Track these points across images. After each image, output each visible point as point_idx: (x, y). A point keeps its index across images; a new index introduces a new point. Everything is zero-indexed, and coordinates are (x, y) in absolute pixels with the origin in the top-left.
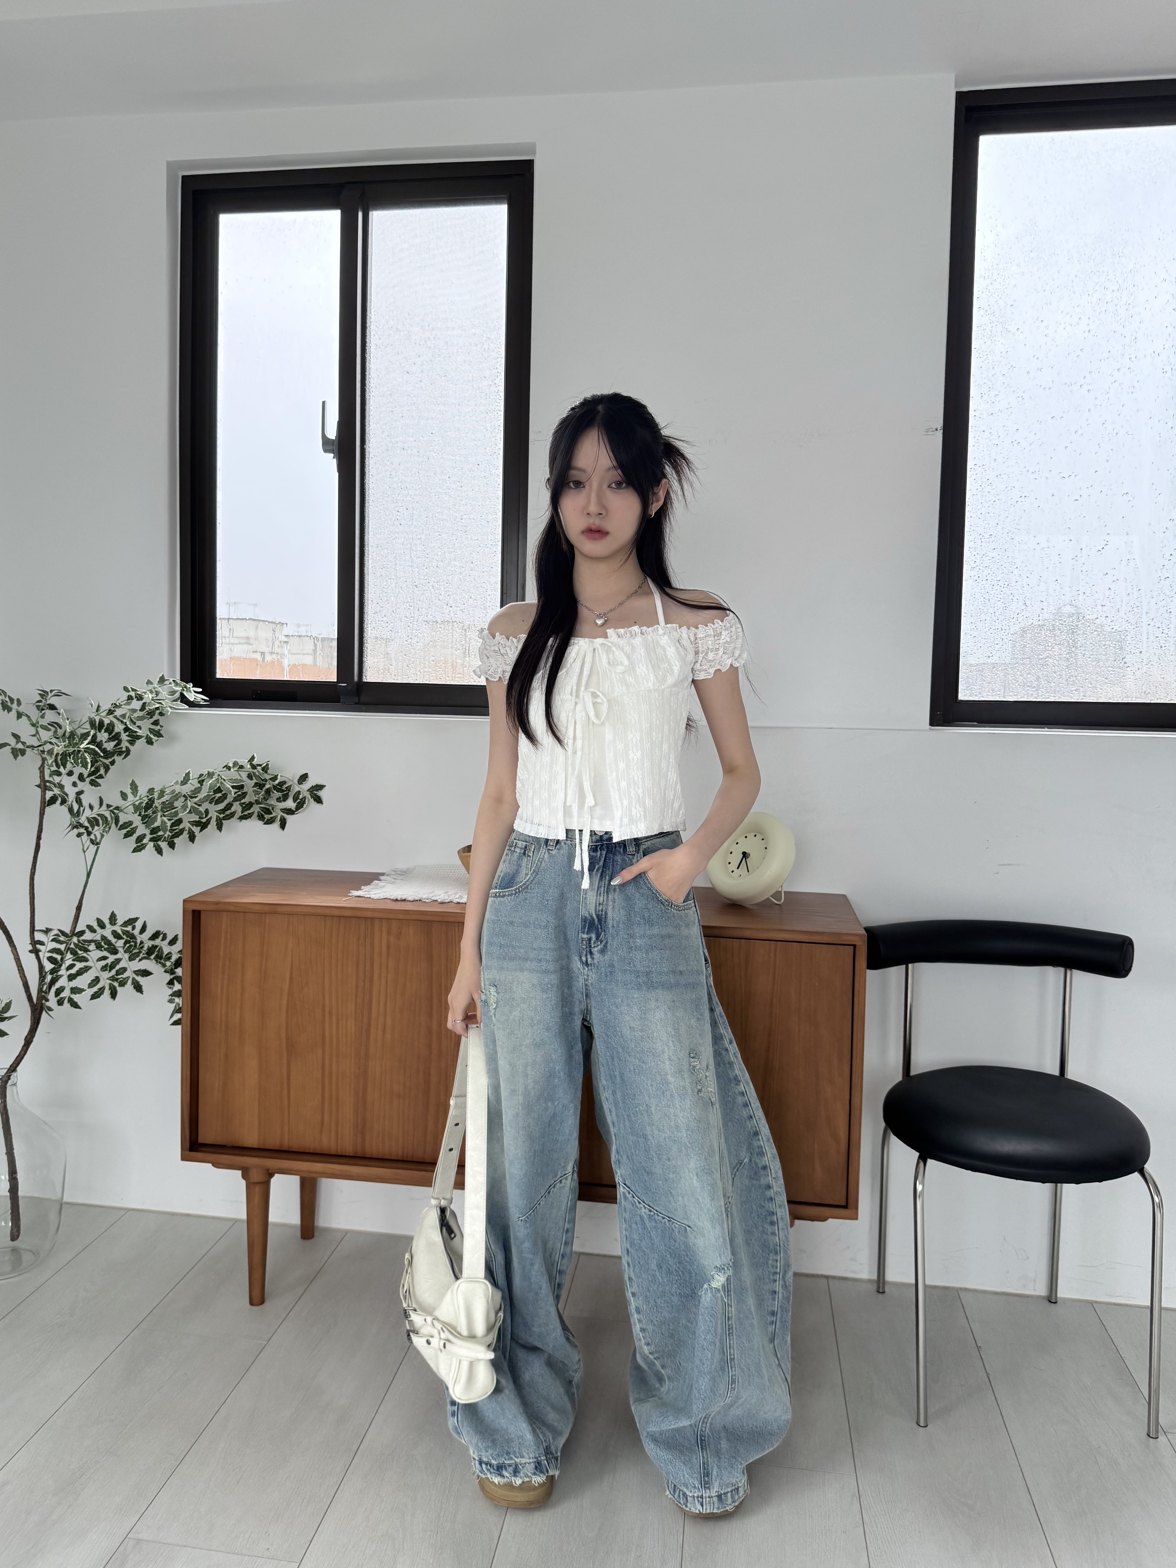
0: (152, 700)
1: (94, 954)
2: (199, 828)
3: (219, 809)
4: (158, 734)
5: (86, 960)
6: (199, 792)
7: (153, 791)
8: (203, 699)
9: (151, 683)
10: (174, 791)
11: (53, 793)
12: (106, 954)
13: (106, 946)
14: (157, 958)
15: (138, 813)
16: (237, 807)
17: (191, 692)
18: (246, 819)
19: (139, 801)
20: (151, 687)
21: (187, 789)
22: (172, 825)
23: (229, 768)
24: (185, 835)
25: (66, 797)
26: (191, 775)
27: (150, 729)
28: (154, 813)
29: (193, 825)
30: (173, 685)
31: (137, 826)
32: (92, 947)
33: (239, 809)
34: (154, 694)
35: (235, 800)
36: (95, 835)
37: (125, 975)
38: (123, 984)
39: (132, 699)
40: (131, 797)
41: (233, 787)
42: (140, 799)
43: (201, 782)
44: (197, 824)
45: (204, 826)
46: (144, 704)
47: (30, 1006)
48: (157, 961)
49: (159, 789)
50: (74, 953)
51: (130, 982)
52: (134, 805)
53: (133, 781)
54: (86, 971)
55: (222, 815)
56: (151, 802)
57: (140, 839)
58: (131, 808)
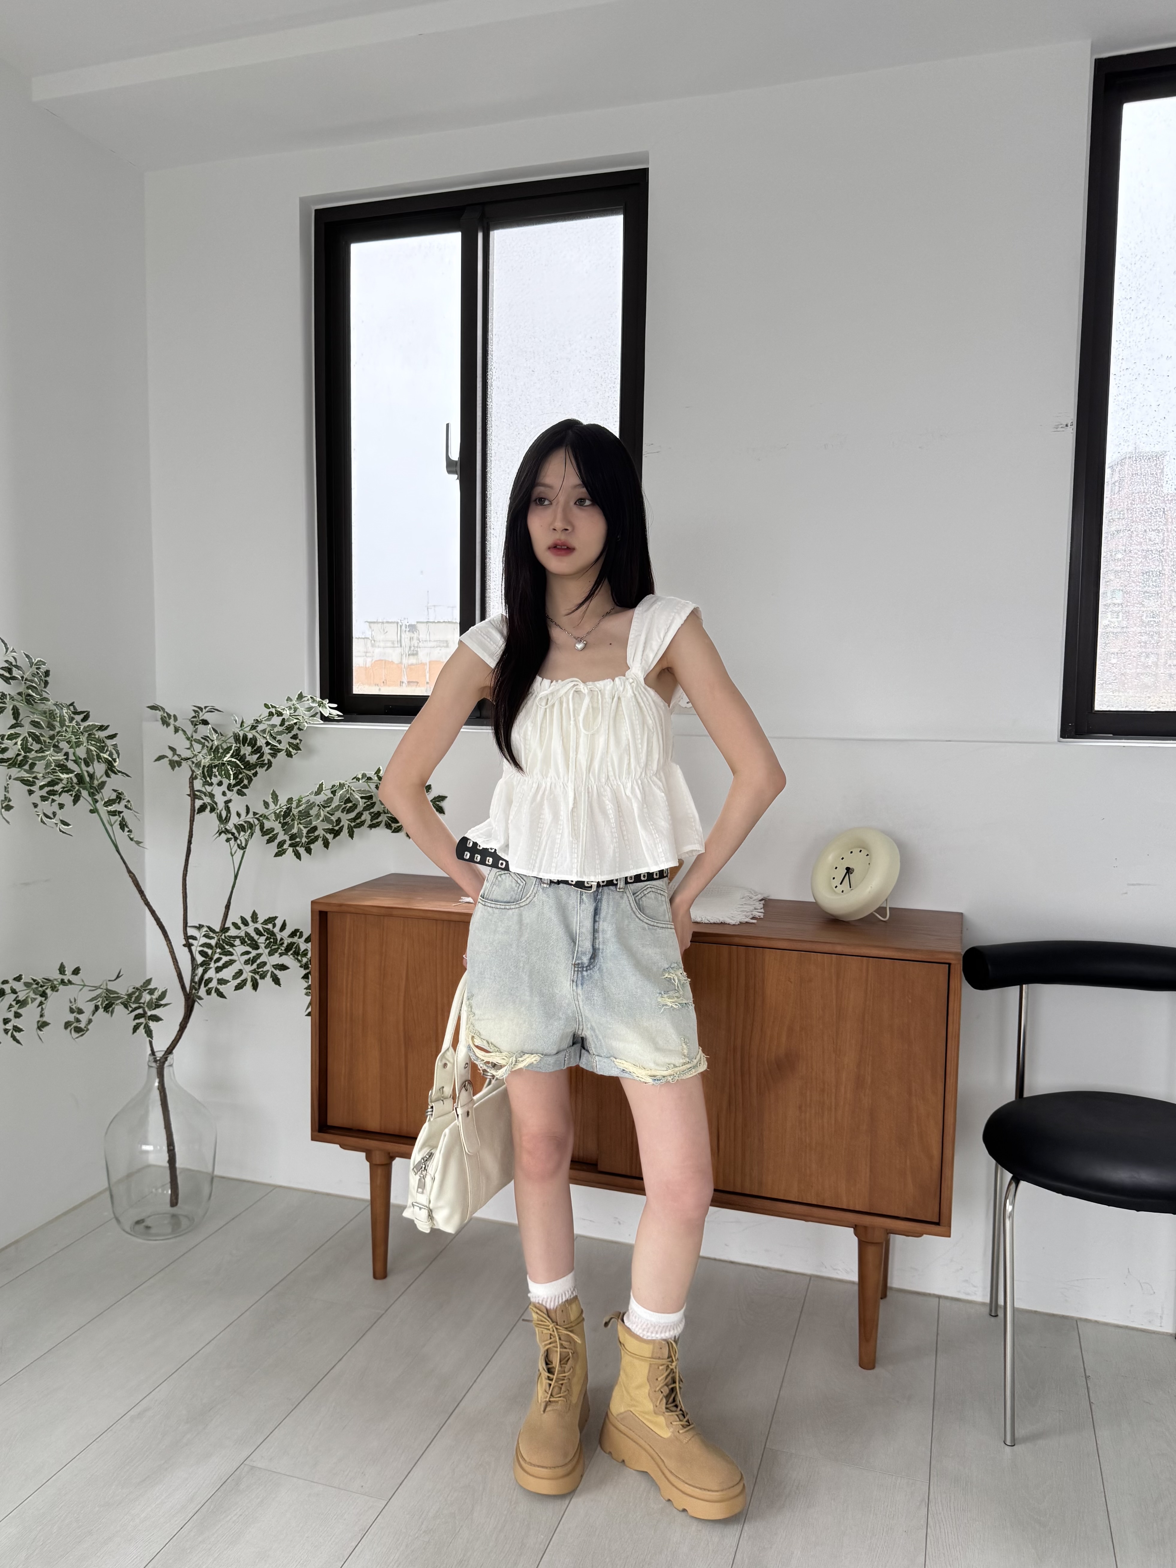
0: (290, 716)
1: (239, 949)
2: (332, 835)
3: (350, 818)
4: (296, 747)
5: (231, 954)
6: (331, 802)
7: (292, 800)
8: (338, 715)
9: (291, 700)
10: (308, 801)
11: (203, 802)
12: (248, 949)
13: (249, 942)
14: (295, 954)
15: (278, 821)
16: (366, 816)
17: (326, 708)
18: (375, 827)
19: (279, 810)
20: (290, 704)
21: (321, 799)
22: (308, 832)
23: (358, 779)
24: (320, 842)
25: (215, 806)
26: (324, 786)
27: (289, 743)
28: (293, 820)
29: (326, 832)
30: (310, 701)
31: (278, 833)
32: (237, 942)
33: (369, 818)
34: (293, 710)
35: (365, 809)
36: (240, 840)
37: (265, 969)
38: (263, 977)
39: (273, 715)
40: (272, 806)
41: (362, 798)
42: (280, 808)
43: (334, 793)
44: (330, 831)
45: (336, 833)
46: (284, 719)
47: (184, 995)
48: (294, 957)
49: (297, 798)
50: (222, 948)
51: (269, 974)
52: (275, 813)
53: (274, 791)
54: (231, 964)
55: (353, 824)
56: (289, 810)
57: (281, 844)
58: (273, 817)
